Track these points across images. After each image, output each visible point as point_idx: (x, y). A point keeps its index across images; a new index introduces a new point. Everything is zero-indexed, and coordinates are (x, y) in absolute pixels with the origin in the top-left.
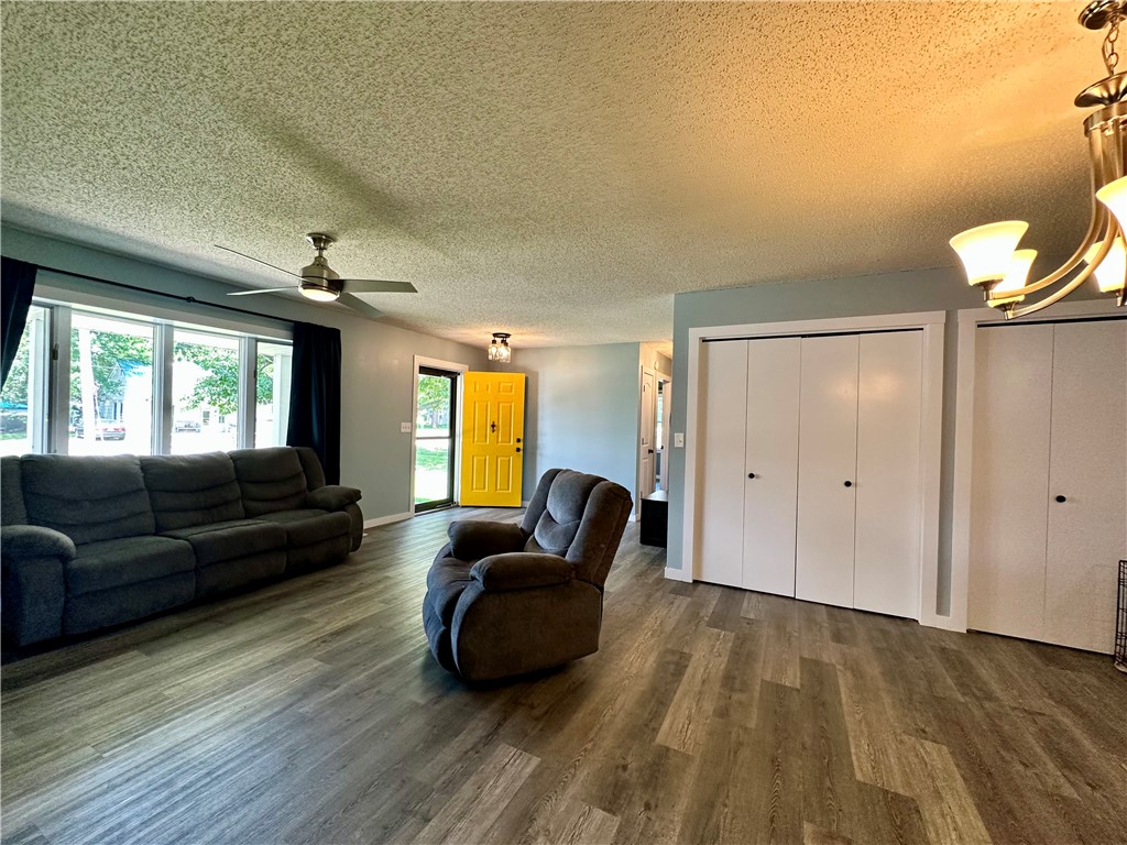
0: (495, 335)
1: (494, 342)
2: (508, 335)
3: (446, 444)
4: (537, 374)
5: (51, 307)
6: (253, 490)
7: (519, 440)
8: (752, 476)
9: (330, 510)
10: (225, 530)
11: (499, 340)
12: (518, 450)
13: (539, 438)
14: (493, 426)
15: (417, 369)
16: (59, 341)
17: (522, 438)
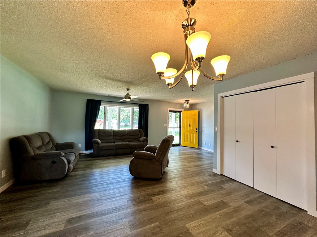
0: (185, 101)
1: (185, 103)
2: (189, 101)
3: (178, 130)
4: (202, 110)
5: (104, 106)
6: (130, 137)
7: (197, 129)
8: (237, 141)
9: (141, 142)
10: (125, 143)
11: (187, 102)
12: (196, 132)
13: (203, 128)
14: (190, 125)
15: (168, 111)
16: (105, 111)
17: (197, 128)
